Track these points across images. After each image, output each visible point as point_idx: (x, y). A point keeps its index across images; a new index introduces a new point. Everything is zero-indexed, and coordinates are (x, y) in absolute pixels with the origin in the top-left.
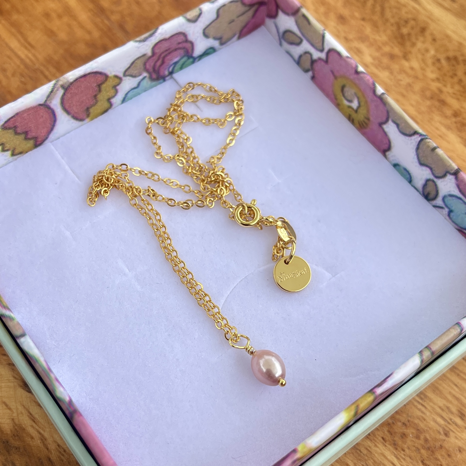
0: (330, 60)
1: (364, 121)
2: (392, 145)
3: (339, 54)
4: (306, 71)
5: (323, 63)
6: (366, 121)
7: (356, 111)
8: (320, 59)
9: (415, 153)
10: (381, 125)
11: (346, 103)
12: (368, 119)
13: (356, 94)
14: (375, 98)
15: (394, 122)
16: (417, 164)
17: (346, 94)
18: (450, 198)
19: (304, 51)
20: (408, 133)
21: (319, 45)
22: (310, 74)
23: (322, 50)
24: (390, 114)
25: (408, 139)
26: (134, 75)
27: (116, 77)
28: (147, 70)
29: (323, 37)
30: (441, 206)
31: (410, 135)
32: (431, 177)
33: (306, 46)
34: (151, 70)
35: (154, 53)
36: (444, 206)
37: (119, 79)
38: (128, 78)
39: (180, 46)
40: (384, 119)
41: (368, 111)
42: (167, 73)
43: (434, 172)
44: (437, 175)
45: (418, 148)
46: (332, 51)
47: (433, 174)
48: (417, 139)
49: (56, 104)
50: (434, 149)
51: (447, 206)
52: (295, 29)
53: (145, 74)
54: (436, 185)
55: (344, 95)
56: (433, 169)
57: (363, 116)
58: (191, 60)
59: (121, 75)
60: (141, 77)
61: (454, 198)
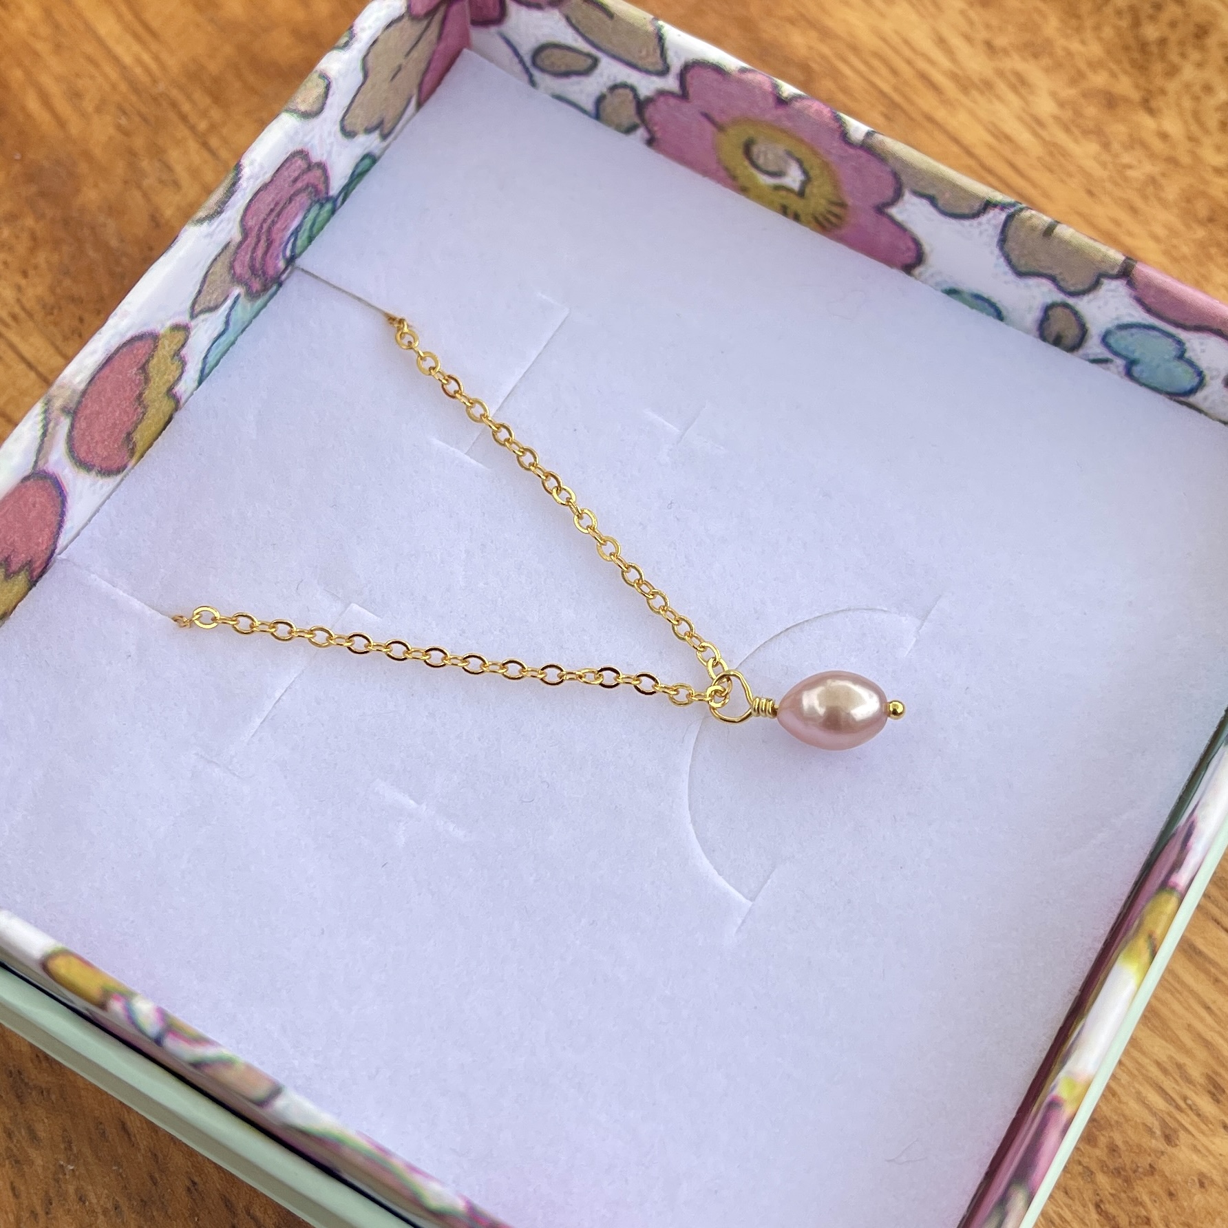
0: (691, 91)
1: (830, 212)
2: (927, 248)
3: (717, 69)
4: (630, 130)
5: (672, 101)
6: (836, 210)
7: (801, 194)
8: (662, 93)
9: (997, 251)
10: (881, 210)
11: (765, 180)
12: (842, 205)
13: (790, 154)
14: (851, 151)
15: (918, 194)
16: (1011, 277)
17: (761, 161)
18: (1124, 333)
19: (610, 83)
20: (967, 211)
21: (654, 61)
22: (641, 133)
23: (664, 72)
24: (904, 178)
25: (971, 225)
26: (212, 304)
27: (176, 328)
28: (237, 280)
29: (660, 38)
30: (1100, 357)
31: (975, 215)
32: (1059, 297)
33: (610, 71)
34: (247, 274)
35: (245, 232)
36: (1107, 355)
37: (182, 330)
38: (202, 317)
39: (299, 185)
40: (889, 193)
41: (836, 185)
42: (281, 264)
43: (1062, 284)
44: (1072, 289)
45: (1003, 241)
46: (692, 67)
47: (1061, 289)
48: (996, 218)
49: (59, 460)
50: (1049, 231)
51: (1117, 354)
52: (568, 37)
53: (237, 290)
54: (1075, 313)
55: (755, 165)
56: (1059, 278)
57: (823, 202)
58: (328, 206)
59: (184, 319)
60: (229, 302)
61: (1134, 330)
